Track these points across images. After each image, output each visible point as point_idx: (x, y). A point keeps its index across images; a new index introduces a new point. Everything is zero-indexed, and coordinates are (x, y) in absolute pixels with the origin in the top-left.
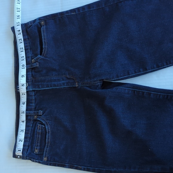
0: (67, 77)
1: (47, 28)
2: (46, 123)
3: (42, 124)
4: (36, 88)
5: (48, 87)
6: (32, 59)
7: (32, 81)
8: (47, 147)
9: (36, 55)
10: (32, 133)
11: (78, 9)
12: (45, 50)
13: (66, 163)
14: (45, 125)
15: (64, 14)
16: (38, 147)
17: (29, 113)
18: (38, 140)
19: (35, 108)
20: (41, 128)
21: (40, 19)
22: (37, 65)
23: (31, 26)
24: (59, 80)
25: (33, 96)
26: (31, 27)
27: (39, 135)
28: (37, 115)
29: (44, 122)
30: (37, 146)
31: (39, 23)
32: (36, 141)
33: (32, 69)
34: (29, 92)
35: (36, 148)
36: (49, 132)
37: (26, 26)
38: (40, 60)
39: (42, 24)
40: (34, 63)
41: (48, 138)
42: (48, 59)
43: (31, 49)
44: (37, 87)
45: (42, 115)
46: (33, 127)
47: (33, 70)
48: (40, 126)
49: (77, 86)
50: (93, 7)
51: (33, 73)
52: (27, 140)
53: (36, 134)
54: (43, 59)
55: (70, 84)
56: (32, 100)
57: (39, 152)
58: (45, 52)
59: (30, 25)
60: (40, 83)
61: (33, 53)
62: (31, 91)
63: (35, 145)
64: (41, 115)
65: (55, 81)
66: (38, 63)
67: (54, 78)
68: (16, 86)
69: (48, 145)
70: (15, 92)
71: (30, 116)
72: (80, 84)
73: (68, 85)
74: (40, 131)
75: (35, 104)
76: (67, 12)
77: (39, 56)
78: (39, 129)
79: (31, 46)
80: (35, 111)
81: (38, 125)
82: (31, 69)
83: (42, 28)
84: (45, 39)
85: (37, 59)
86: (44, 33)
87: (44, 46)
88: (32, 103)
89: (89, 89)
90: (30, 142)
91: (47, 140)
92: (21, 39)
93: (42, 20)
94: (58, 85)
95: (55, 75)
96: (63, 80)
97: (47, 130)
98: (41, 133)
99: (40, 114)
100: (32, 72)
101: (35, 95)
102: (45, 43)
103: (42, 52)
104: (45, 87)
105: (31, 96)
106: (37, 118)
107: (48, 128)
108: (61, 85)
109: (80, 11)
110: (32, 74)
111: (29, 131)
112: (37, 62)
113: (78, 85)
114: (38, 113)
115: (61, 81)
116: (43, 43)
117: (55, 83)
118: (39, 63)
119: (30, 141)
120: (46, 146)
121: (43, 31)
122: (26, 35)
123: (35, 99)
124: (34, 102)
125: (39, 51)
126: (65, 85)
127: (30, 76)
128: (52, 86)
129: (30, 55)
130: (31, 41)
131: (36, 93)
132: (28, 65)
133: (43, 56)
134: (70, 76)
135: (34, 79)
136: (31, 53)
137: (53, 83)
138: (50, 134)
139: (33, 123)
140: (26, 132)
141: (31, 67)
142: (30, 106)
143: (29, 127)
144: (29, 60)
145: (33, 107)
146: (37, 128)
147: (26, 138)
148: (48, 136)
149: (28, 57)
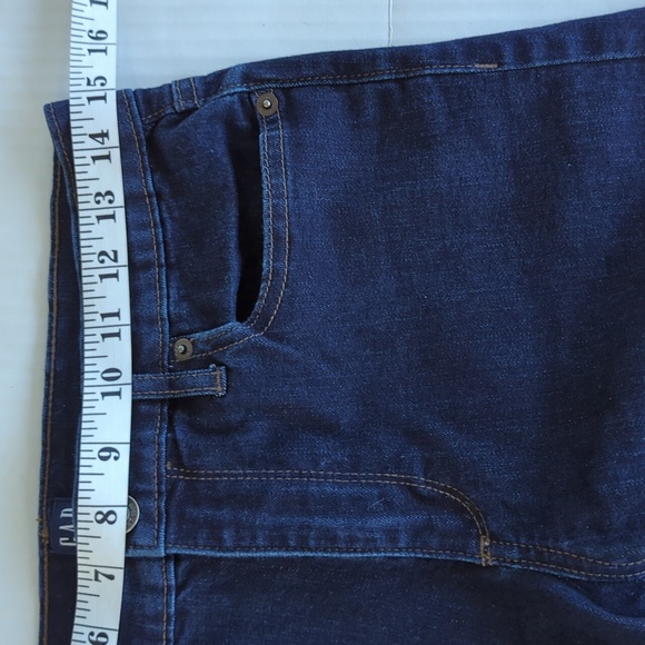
0: (412, 489)
1: (297, 145)
4: (196, 546)
5: (280, 548)
6: (177, 334)
7: (170, 493)
9: (212, 318)
11: (520, 41)
12: (274, 290)
15: (423, 66)
21: (256, 74)
22: (212, 383)
23: (189, 112)
24: (359, 506)
25: (169, 593)
26: (191, 119)
31: (242, 101)
33: (174, 404)
34: (144, 566)
37: (150, 110)
38: (239, 353)
39: (260, 111)
40: (188, 365)
42: (288, 349)
43: (169, 266)
44: (203, 535)
47: (180, 415)
49: (486, 559)
50: (620, 46)
51: (180, 436)
54: (262, 349)
55: (434, 542)
56: (156, 618)
58: (271, 300)
59: (180, 105)
60: (225, 514)
61: (183, 298)
62: (160, 559)
65: (331, 506)
66: (221, 373)
67: (329, 489)
68: (50, 504)
70: (41, 546)
72: (515, 554)
73: (424, 546)
76: (443, 51)
77: (234, 326)
79: (171, 247)
82: (162, 402)
83: (263, 136)
84: (278, 216)
85: (217, 344)
86: (277, 175)
87: (267, 264)
88: (156, 639)
89: (582, 603)
92: (109, 193)
93: (262, 81)
94: (352, 540)
95: (329, 467)
96: (389, 507)
100: (171, 429)
101: (180, 588)
102: (278, 238)
103: (256, 297)
104: (260, 541)
105: (154, 589)
108: (370, 544)
109: (528, 60)
110: (173, 443)
112: (211, 360)
113: (496, 556)
115: (374, 513)
116: (268, 240)
117: (329, 522)
118: (228, 370)
121: (275, 158)
122: (144, 167)
123: (181, 613)
124: (171, 635)
125: (233, 288)
126: (402, 545)
127: (159, 452)
128: (312, 543)
129: (161, 305)
130: (176, 214)
131: (191, 573)
132: (147, 376)
133: (257, 329)
134: (434, 486)
135: (186, 475)
136: (172, 292)
137: (318, 521)
141: (167, 394)
144: (156, 337)
149: (152, 321)
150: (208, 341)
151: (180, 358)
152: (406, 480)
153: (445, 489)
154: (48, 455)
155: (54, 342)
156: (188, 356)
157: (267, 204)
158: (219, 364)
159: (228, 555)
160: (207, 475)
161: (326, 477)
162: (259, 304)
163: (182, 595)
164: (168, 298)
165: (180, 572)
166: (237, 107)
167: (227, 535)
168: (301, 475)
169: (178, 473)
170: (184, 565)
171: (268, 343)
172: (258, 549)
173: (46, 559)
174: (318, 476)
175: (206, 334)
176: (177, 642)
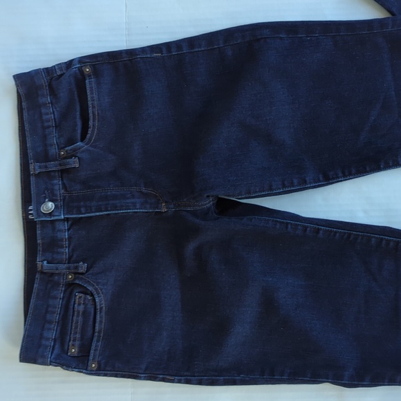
0: (141, 192)
1: (98, 83)
2: (96, 289)
3: (86, 292)
4: (73, 214)
5: (100, 212)
6: (60, 149)
7: (64, 200)
8: (98, 341)
9: (71, 141)
10: (62, 313)
11: (168, 46)
12: (93, 131)
13: (141, 371)
14: (92, 295)
15: (137, 55)
16: (77, 343)
17: (57, 269)
18: (76, 328)
19: (70, 258)
20: (84, 301)
21: (83, 60)
22: (74, 163)
23: (61, 75)
24: (124, 197)
25: (65, 232)
26: (63, 77)
27: (78, 316)
28: (75, 273)
29: (90, 288)
30: (74, 340)
31: (79, 69)
32: (71, 328)
33: (63, 171)
34: (57, 223)
35: (73, 345)
36: (101, 308)
37: (49, 75)
38: (83, 152)
39: (85, 72)
41: (101, 322)
42: (98, 150)
44: (75, 210)
45: (87, 271)
46: (65, 299)
47: (65, 175)
48: (80, 297)
49: (164, 210)
50: (200, 46)
51: (65, 181)
52: (53, 326)
53: (72, 313)
54: (90, 150)
55: (148, 206)
56: (62, 240)
57: (80, 351)
58: (92, 134)
59: (59, 73)
60: (82, 203)
62: (62, 220)
63: (68, 338)
64: (82, 274)
65: (115, 197)
66: (77, 160)
67: (114, 193)
68: (25, 205)
69: (99, 336)
71: (59, 274)
72: (172, 206)
73: (145, 208)
74: (81, 308)
75: (71, 248)
76: (143, 50)
77: (79, 144)
78: (79, 304)
80: (69, 263)
81: (76, 296)
82: (58, 171)
83: (87, 81)
84: (93, 107)
85: (74, 150)
86: (92, 94)
87: (91, 123)
88: (62, 247)
90: (58, 330)
91: (97, 325)
93: (86, 62)
96: (133, 197)
97: (98, 304)
98: (84, 312)
99: (81, 271)
100: (62, 180)
101: (69, 230)
102: (94, 114)
103: (87, 134)
104: (93, 210)
105: (60, 231)
106: (74, 279)
107: (100, 301)
109: (171, 52)
110: (64, 184)
111: (56, 308)
112: (73, 156)
113: (167, 208)
114: (76, 268)
115: (128, 198)
116: (91, 115)
117: (115, 202)
118: (79, 158)
119: (59, 328)
120: (95, 339)
121: (91, 88)
122: (47, 94)
123: (70, 238)
124: (67, 245)
125: (79, 131)
126: (138, 207)
127: (59, 187)
128: (109, 209)
129: (53, 140)
130: (58, 109)
131: (72, 225)
132: (52, 163)
133: (87, 144)
134: (147, 190)
135: (69, 194)
136: (56, 135)
137: (111, 202)
138: (103, 314)
139: (65, 291)
140: (50, 309)
141: (60, 168)
142: (58, 253)
143: (55, 298)
144: (53, 151)
145: (65, 257)
146: (75, 302)
147: (50, 322)
148: (101, 317)
149: (51, 145)
150: (71, 150)
151: (62, 156)
152: (139, 189)
153: (151, 191)
154: (23, 190)
156: (65, 156)
157: (90, 103)
158: (76, 157)
159: (83, 216)
160: (75, 193)
161: (113, 189)
162: (88, 136)
163: (70, 232)
164: (56, 137)
165: (69, 224)
166: (77, 72)
167: (83, 210)
169: (66, 193)
170: (70, 222)
171: (91, 149)
172: (93, 212)
173: (25, 223)
175: (70, 148)
176: (69, 247)
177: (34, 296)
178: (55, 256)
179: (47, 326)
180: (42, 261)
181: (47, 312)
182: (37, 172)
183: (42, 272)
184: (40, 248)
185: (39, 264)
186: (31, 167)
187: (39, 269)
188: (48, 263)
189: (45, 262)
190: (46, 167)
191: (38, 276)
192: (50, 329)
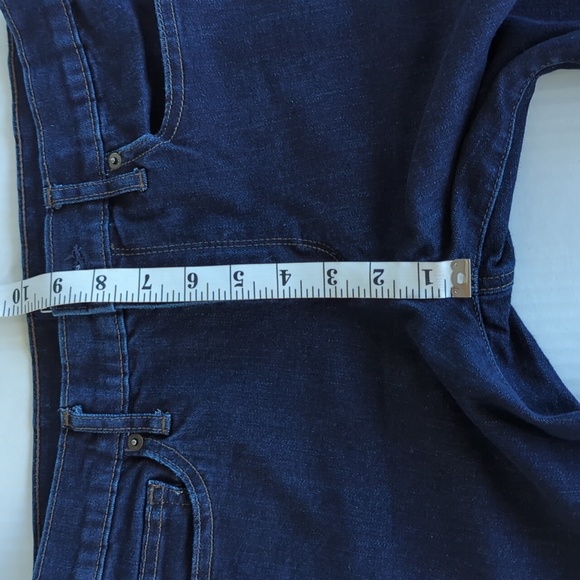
2: (192, 475)
3: (169, 478)
6: (109, 150)
7: (115, 266)
9: (132, 133)
10: (119, 524)
12: (175, 107)
14: (182, 486)
17: (105, 425)
18: (151, 559)
19: (133, 398)
20: (166, 498)
22: (137, 181)
25: (122, 340)
27: (154, 533)
28: (146, 435)
29: (178, 472)
32: (140, 561)
33: (112, 202)
34: (101, 320)
36: (205, 520)
38: (153, 157)
40: (118, 172)
41: (204, 552)
42: (189, 151)
43: (99, 100)
45: (171, 434)
46: (125, 494)
47: (117, 210)
48: (157, 490)
51: (118, 224)
52: (95, 557)
53: (140, 527)
54: (170, 152)
56: (115, 358)
58: (175, 114)
61: (110, 123)
62: (112, 314)
64: (161, 437)
66: (142, 174)
71: (109, 436)
74: (161, 515)
75: (134, 378)
77: (148, 137)
78: (156, 506)
79: (99, 86)
80: (131, 411)
81: (147, 486)
82: (104, 201)
84: (173, 50)
85: (137, 152)
86: (169, 18)
87: (168, 88)
88: (116, 373)
90: (109, 565)
91: (195, 559)
95: (230, 237)
97: (196, 509)
98: (167, 524)
99: (156, 431)
100: (112, 220)
101: (130, 336)
102: (175, 68)
103: (162, 114)
105: (111, 337)
106: (145, 448)
107: (202, 504)
110: (114, 230)
111: (103, 513)
112: (134, 165)
114: (147, 423)
116: (167, 69)
118: (147, 171)
119: (110, 561)
121: (166, 6)
122: (72, 26)
123: (133, 354)
124: (127, 369)
125: (145, 109)
127: (104, 237)
129: (95, 130)
130: (100, 59)
131: (136, 324)
132: (91, 183)
133: (166, 139)
134: (308, 243)
135: (125, 252)
136: (102, 119)
138: (210, 532)
139: (123, 474)
140: (90, 517)
141: (107, 194)
142: (106, 387)
143: (101, 490)
144: (94, 154)
145: (123, 396)
146: (146, 500)
147: (91, 547)
148: (204, 541)
149: (90, 142)
150: (131, 151)
151: (113, 167)
152: (288, 241)
153: (316, 245)
154: (27, 250)
155: (21, 166)
157: (163, 41)
158: (140, 168)
160: (141, 251)
161: (228, 244)
162: (166, 119)
163: (132, 340)
164: (100, 123)
165: (128, 324)
168: (210, 245)
169: (120, 252)
170: (131, 319)
171: (174, 147)
173: (32, 324)
174: (222, 244)
175: (129, 146)
176: (131, 375)
177: (55, 485)
178: (100, 394)
179: (83, 556)
180: (70, 407)
181: (83, 523)
182: (58, 205)
183: (71, 432)
184: (65, 376)
185: (64, 413)
186: (46, 193)
187: (65, 422)
188: (84, 411)
189: (78, 409)
190: (78, 193)
191: (62, 440)
192: (90, 564)
